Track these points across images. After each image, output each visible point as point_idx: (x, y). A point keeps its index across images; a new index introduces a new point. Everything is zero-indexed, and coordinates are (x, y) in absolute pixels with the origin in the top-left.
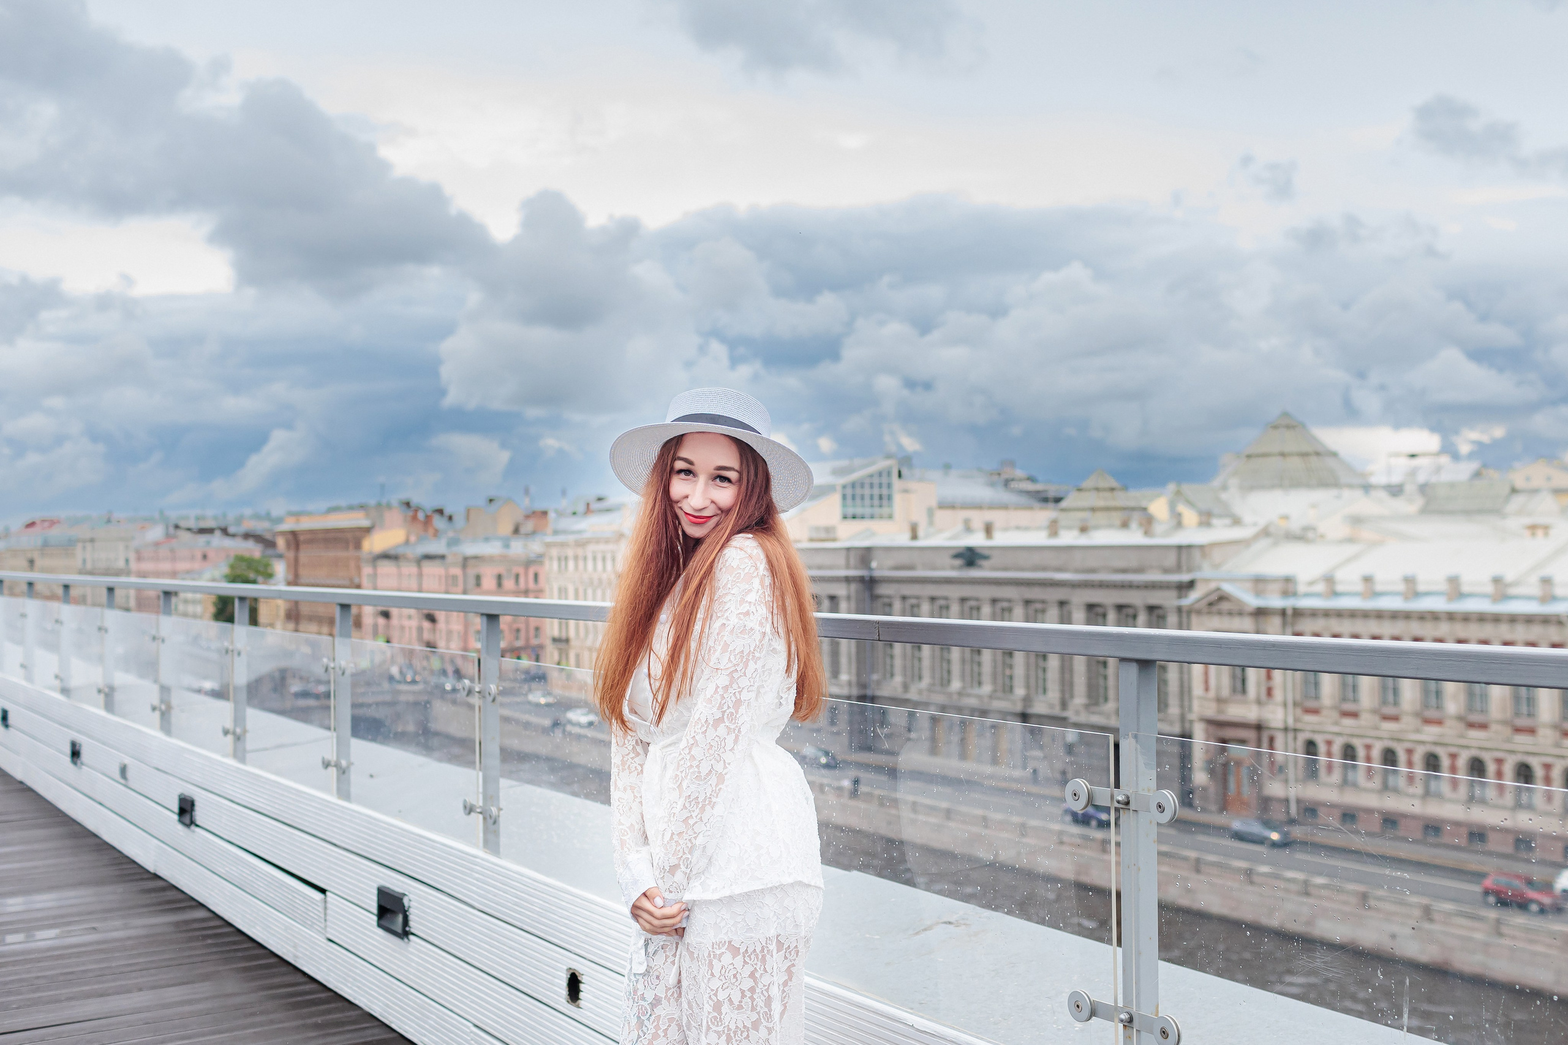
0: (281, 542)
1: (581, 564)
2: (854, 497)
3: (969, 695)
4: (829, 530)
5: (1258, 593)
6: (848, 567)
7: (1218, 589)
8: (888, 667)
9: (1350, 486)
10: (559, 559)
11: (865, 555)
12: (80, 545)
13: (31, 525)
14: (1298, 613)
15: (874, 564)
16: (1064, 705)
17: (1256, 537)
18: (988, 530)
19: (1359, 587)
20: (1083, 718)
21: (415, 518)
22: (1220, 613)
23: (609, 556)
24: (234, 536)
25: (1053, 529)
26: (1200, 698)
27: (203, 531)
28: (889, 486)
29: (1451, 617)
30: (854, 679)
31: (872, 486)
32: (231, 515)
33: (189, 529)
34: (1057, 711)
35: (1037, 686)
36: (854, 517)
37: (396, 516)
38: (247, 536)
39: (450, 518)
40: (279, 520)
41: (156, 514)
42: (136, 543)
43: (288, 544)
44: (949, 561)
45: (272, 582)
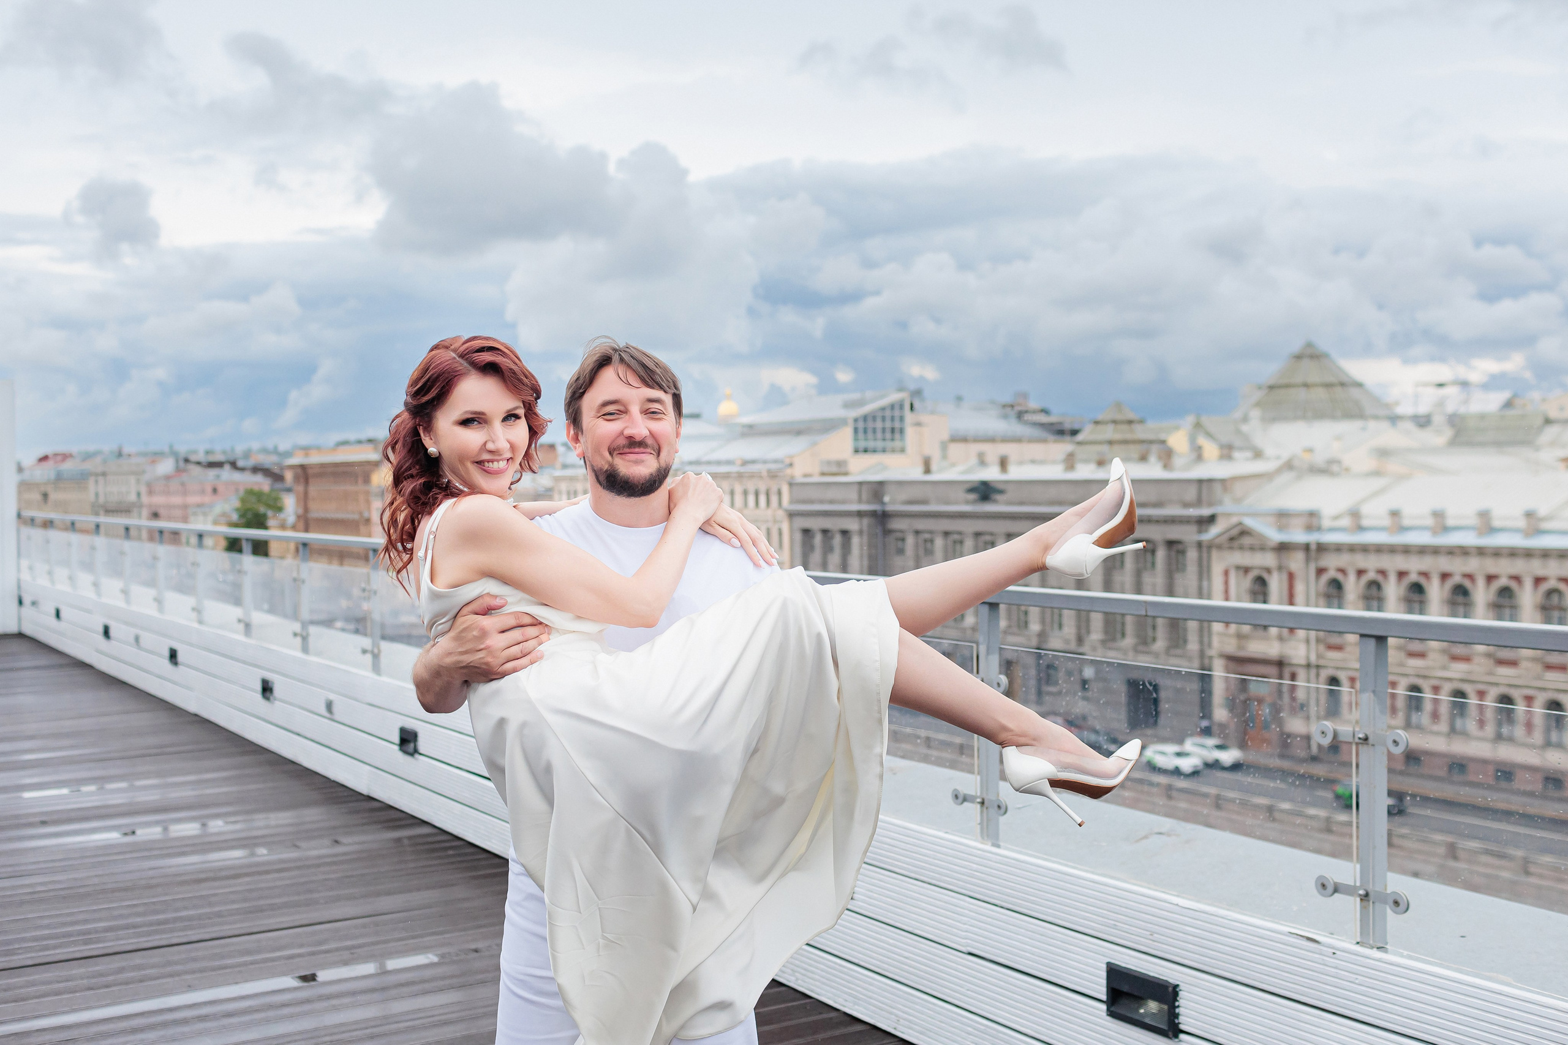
0: (289, 476)
2: (865, 431)
4: (840, 464)
5: (1281, 528)
6: (860, 501)
7: (1240, 524)
9: (1376, 417)
11: (877, 489)
12: (92, 478)
13: (44, 458)
14: (1322, 548)
15: (886, 499)
16: (1080, 640)
17: (1279, 471)
18: (1003, 463)
19: (1386, 522)
20: (1100, 654)
22: (1241, 548)
24: (242, 469)
25: (1070, 462)
26: (1220, 634)
27: (212, 465)
28: (902, 419)
29: (1481, 551)
31: (884, 419)
32: (240, 449)
33: (199, 463)
34: (1073, 646)
35: (1052, 622)
36: (866, 451)
38: (256, 470)
40: (288, 454)
41: (166, 449)
42: (147, 477)
43: (296, 478)
44: (962, 495)
45: (282, 516)
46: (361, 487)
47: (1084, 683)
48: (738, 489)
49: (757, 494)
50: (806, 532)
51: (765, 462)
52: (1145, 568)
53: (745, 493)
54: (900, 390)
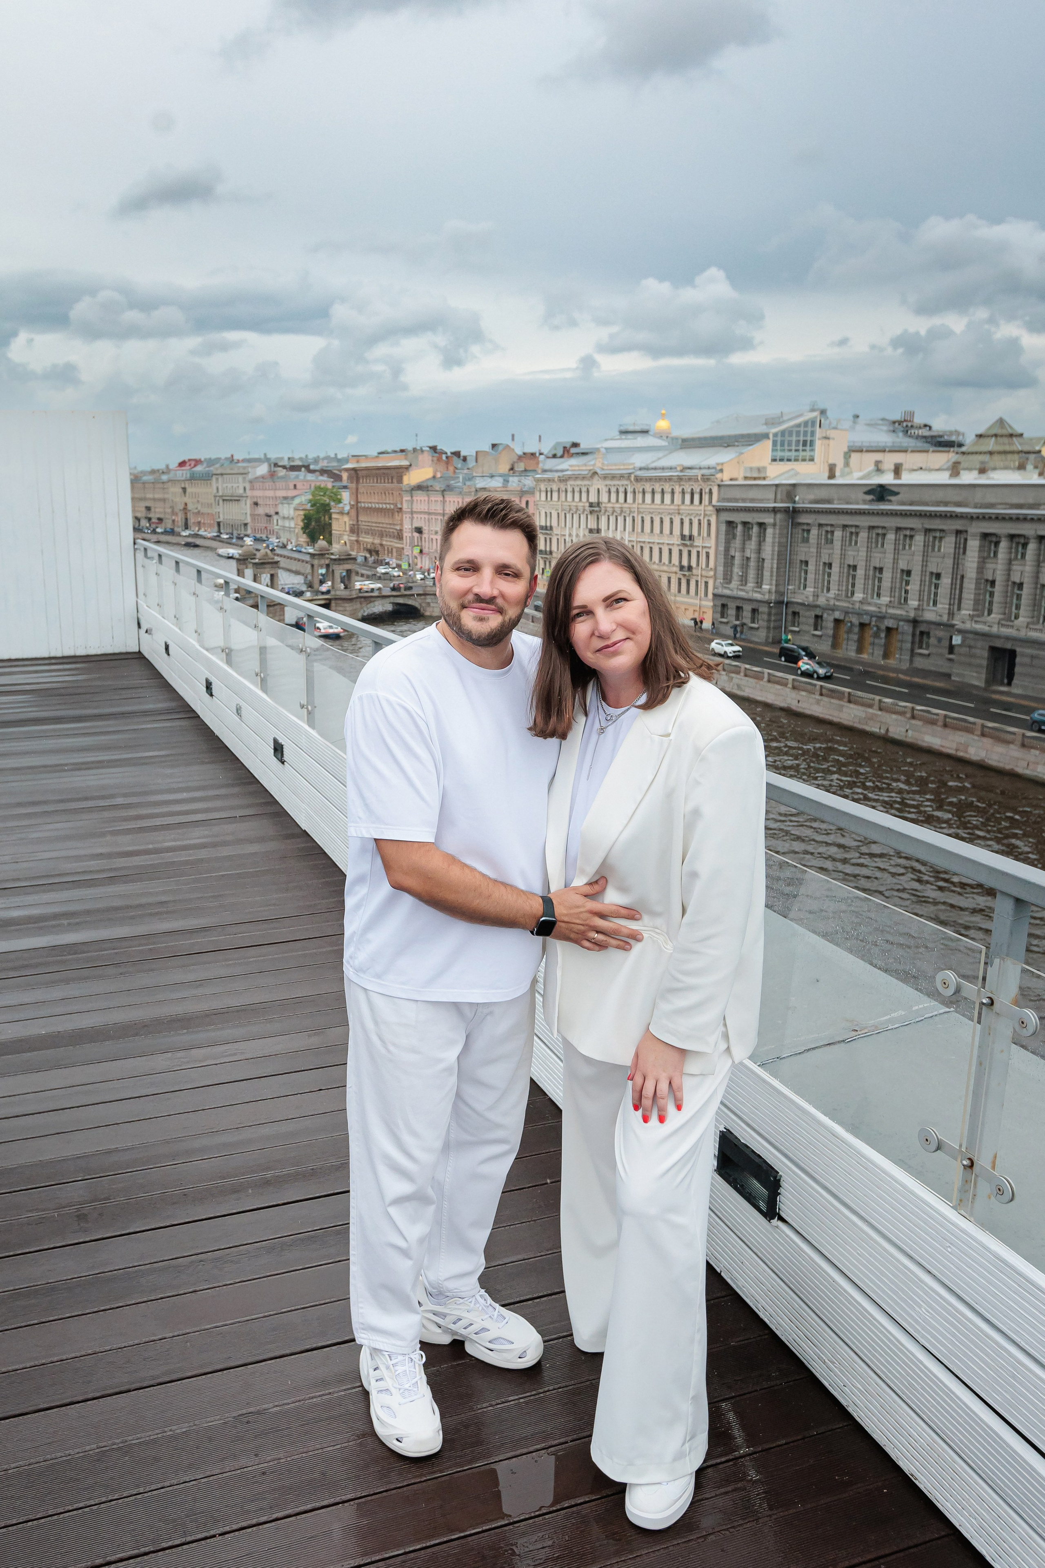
0: (345, 476)
1: (563, 495)
2: (782, 445)
3: (869, 604)
4: (759, 470)
6: (775, 502)
8: (802, 581)
10: (547, 492)
11: (790, 490)
12: (214, 478)
13: (182, 464)
15: (797, 498)
16: (951, 614)
18: (897, 470)
20: (968, 626)
21: (439, 459)
23: (584, 490)
24: (313, 471)
25: (955, 470)
27: (294, 468)
28: (813, 433)
30: (774, 588)
31: (798, 433)
32: (311, 456)
33: (284, 467)
34: (945, 618)
35: (929, 599)
36: (781, 460)
37: (426, 458)
38: (323, 472)
39: (465, 459)
40: (344, 461)
41: (262, 456)
42: (250, 476)
43: (350, 478)
44: (862, 496)
45: (341, 505)
46: (395, 485)
47: (951, 649)
48: (678, 490)
49: (692, 494)
50: (730, 523)
51: (700, 468)
52: (1016, 558)
53: (683, 493)
54: (813, 410)
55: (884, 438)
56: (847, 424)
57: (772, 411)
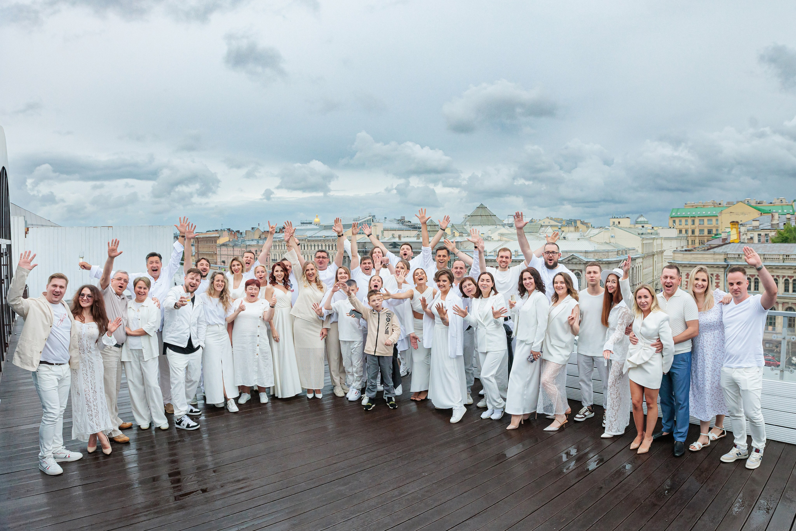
18: (400, 237)
21: (231, 234)
37: (226, 233)
46: (214, 244)
49: (329, 246)
51: (331, 237)
54: (370, 216)
55: (395, 225)
56: (382, 221)
57: (356, 216)
